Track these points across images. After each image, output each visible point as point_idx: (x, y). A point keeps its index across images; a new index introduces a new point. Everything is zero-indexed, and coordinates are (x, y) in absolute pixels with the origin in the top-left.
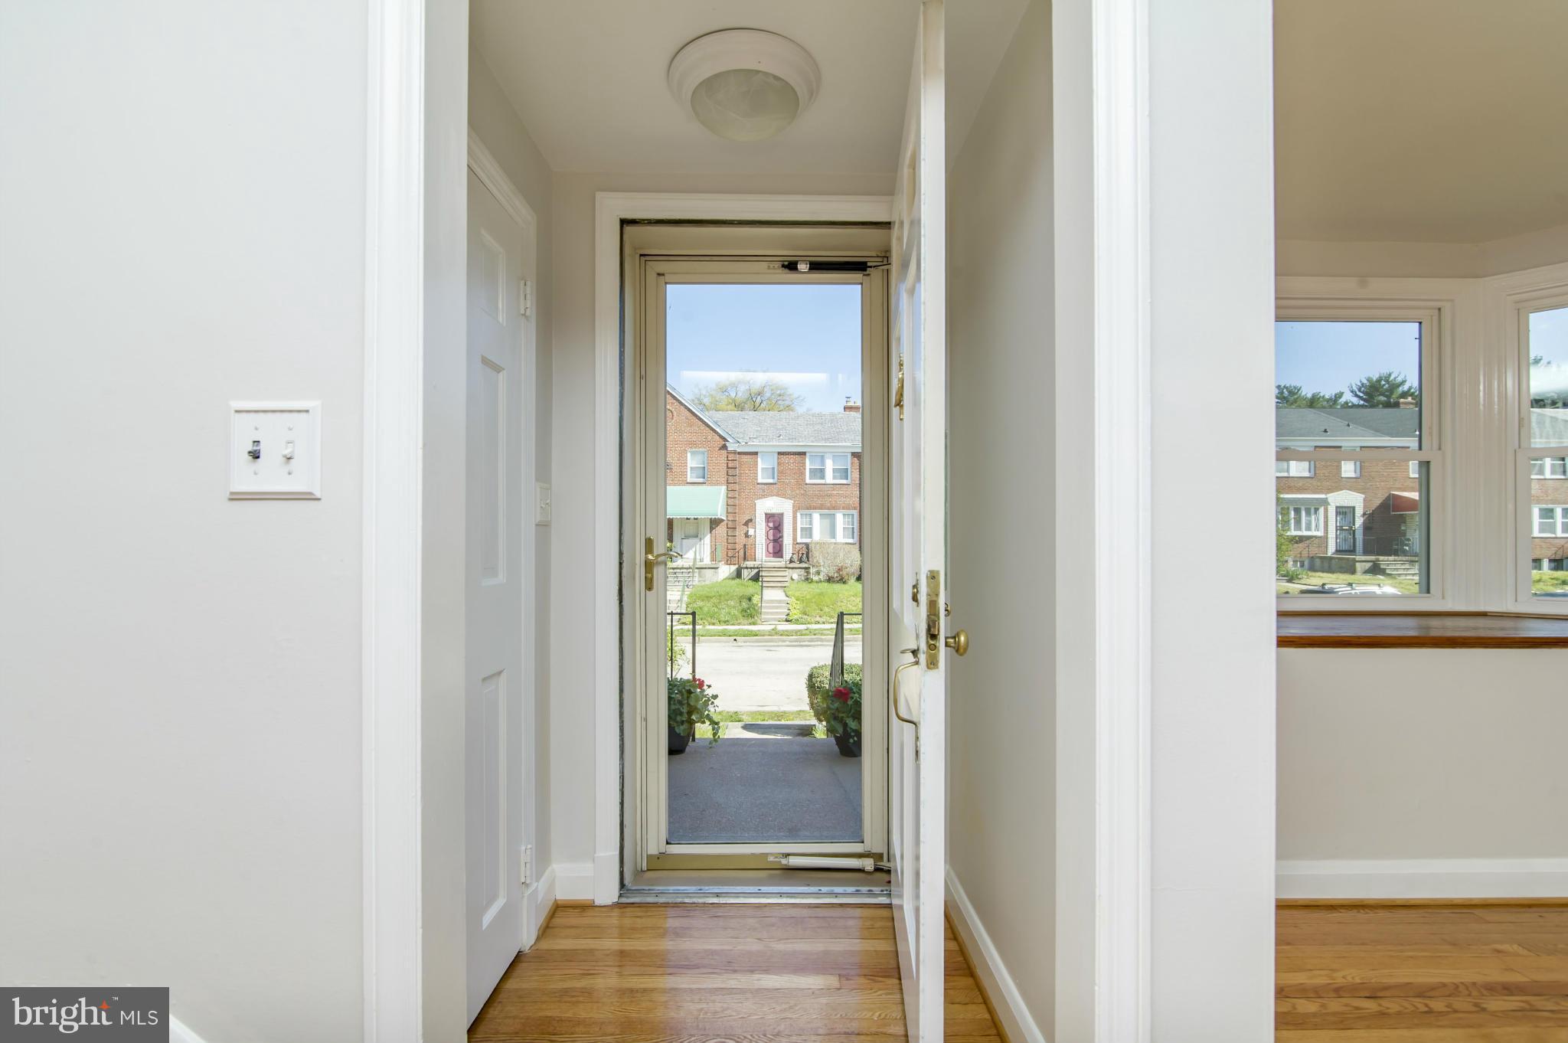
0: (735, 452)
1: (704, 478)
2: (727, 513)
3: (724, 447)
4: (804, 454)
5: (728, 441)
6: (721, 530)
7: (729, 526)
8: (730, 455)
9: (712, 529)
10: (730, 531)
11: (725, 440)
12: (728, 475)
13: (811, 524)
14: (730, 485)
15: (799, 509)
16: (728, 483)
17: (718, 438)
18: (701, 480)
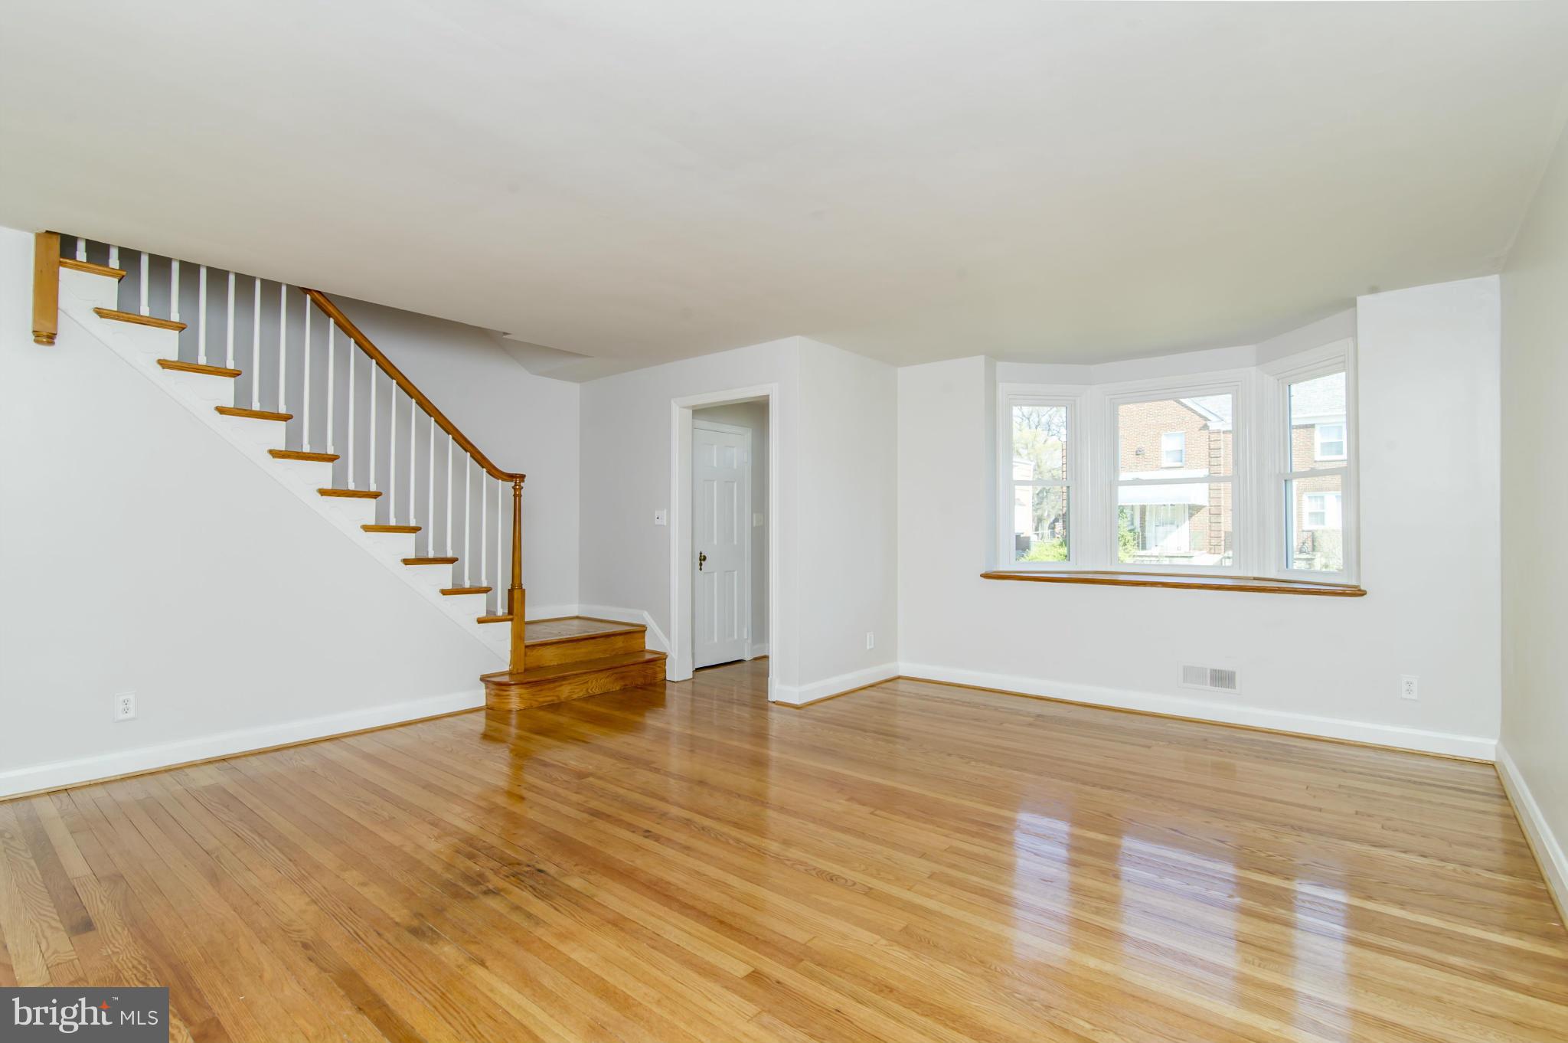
0: (1218, 432)
1: (1181, 461)
2: (1210, 497)
3: (1205, 427)
4: (1312, 426)
5: (1209, 420)
6: (1202, 517)
7: (1212, 512)
8: (1212, 435)
9: (1191, 515)
10: (1213, 517)
11: (1206, 419)
12: (1210, 457)
13: (1323, 508)
14: (1212, 468)
15: (1305, 491)
16: (1210, 465)
17: (1197, 418)
18: (1179, 464)
